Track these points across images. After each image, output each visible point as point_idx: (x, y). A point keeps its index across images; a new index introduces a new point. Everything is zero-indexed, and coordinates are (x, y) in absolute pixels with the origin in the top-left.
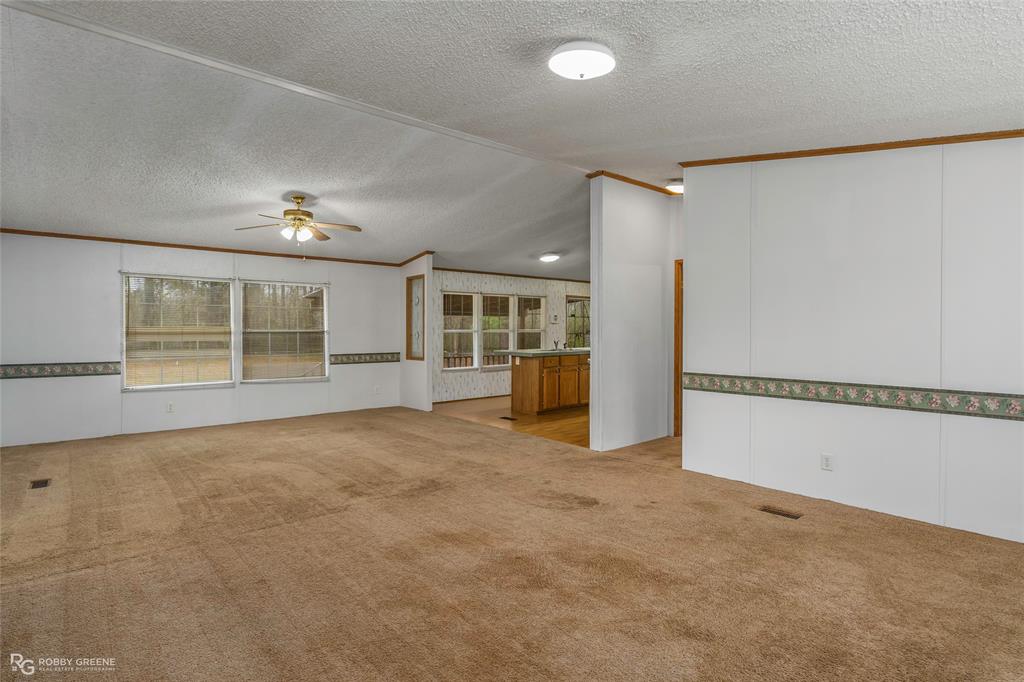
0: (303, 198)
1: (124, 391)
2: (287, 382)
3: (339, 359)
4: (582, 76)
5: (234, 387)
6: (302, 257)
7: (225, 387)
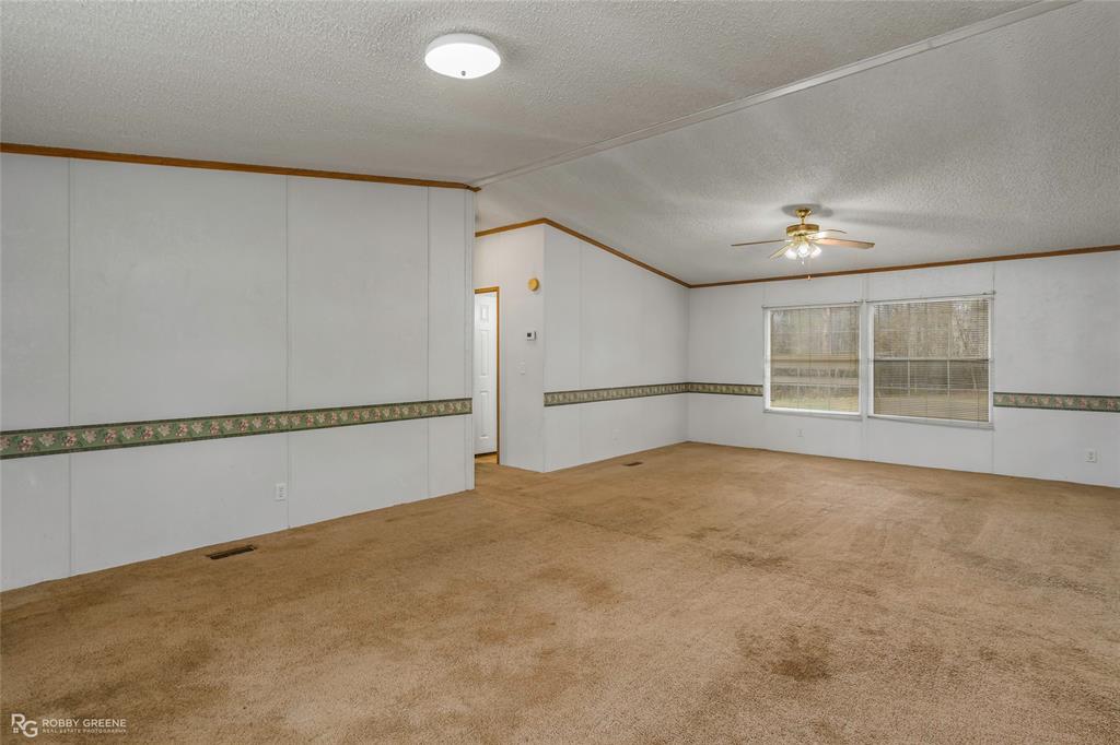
0: (806, 211)
1: (766, 411)
2: (926, 423)
3: (1009, 400)
4: (464, 73)
5: (861, 420)
6: (806, 276)
7: (850, 418)
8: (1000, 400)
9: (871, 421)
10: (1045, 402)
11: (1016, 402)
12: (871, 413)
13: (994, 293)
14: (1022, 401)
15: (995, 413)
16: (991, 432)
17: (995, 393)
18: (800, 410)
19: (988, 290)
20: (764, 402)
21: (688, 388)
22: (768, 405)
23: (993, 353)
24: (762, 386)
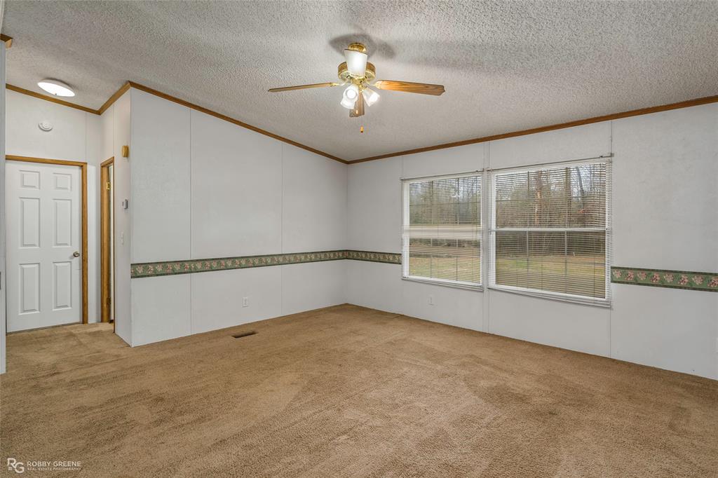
1: (404, 279)
3: (627, 276)
5: (483, 292)
7: (472, 289)
8: (617, 275)
9: (491, 292)
10: (669, 279)
11: (635, 279)
12: (493, 284)
13: (612, 155)
14: (642, 277)
15: (612, 290)
16: (608, 311)
17: (612, 268)
18: (432, 279)
19: (606, 153)
20: (402, 271)
21: (347, 255)
22: (406, 274)
23: (610, 224)
24: (400, 254)
